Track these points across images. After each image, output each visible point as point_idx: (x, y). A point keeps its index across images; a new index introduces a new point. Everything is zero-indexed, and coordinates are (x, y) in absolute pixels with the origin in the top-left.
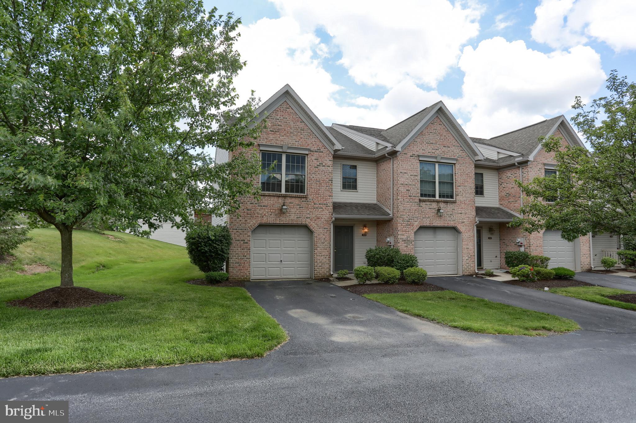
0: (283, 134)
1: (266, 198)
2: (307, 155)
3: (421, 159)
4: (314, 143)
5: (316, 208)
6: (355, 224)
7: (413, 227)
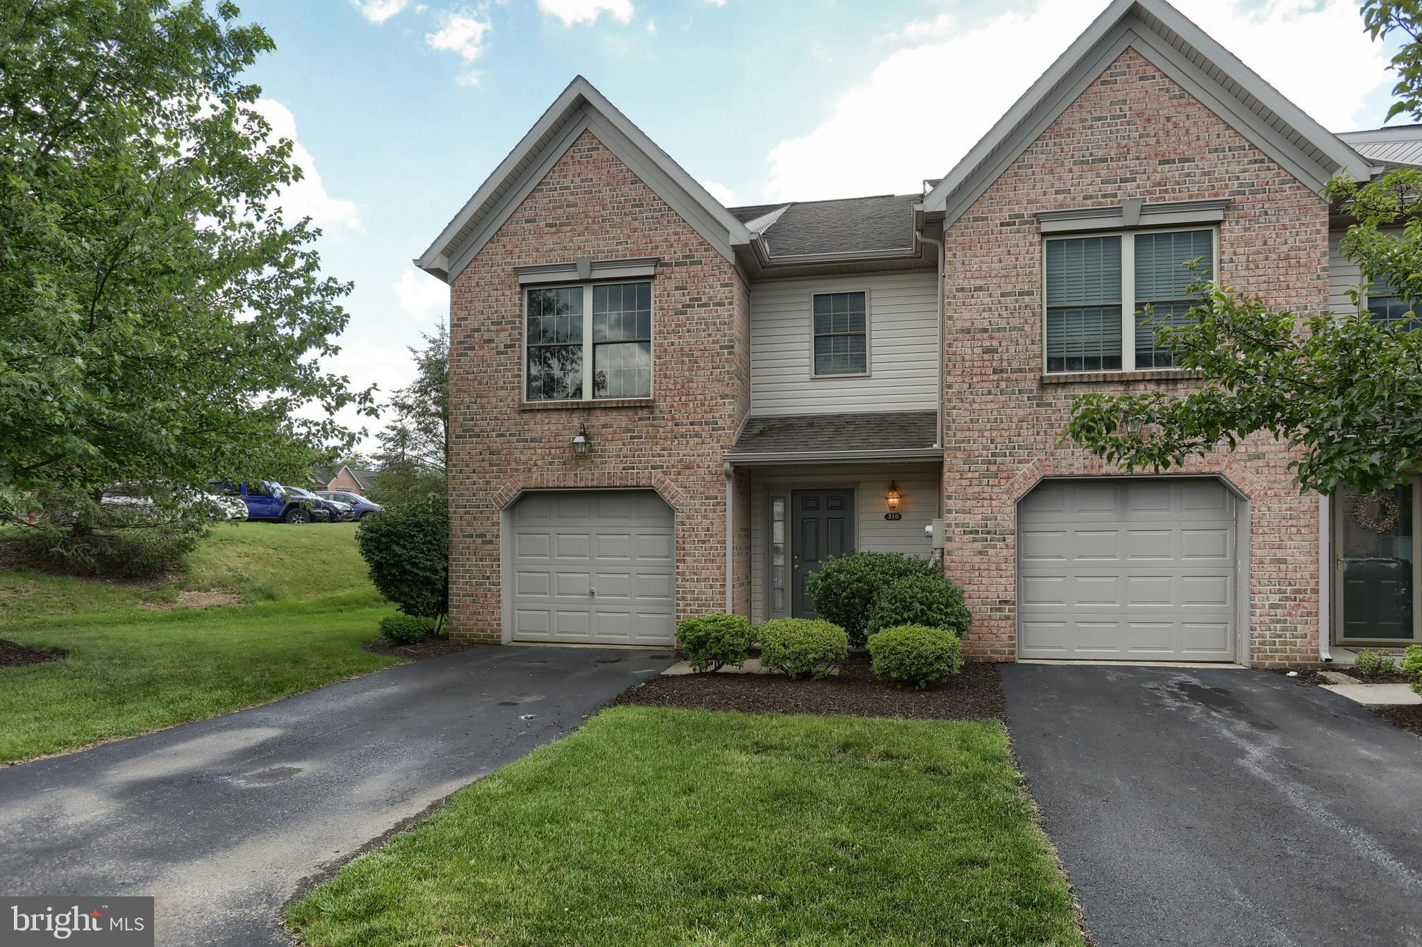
0: (580, 228)
1: (539, 416)
2: (653, 277)
3: (1046, 227)
4: (673, 237)
5: (682, 436)
6: (858, 483)
7: (1011, 480)
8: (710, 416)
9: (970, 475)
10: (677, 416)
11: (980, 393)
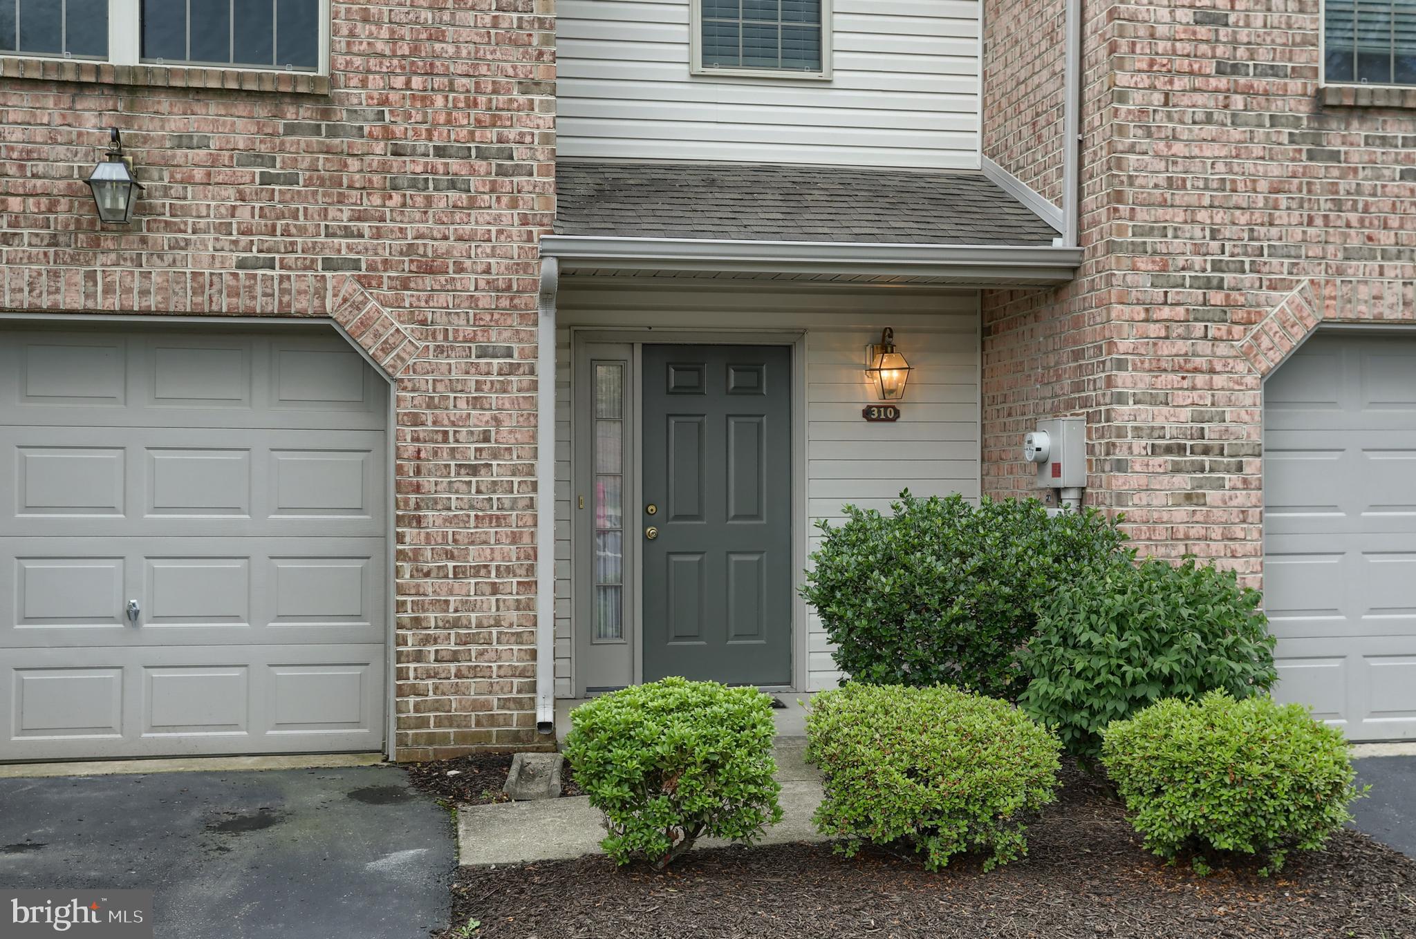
5: (413, 185)
6: (802, 333)
7: (1256, 328)
8: (492, 134)
9: (1166, 312)
10: (398, 130)
11: (1188, 119)
